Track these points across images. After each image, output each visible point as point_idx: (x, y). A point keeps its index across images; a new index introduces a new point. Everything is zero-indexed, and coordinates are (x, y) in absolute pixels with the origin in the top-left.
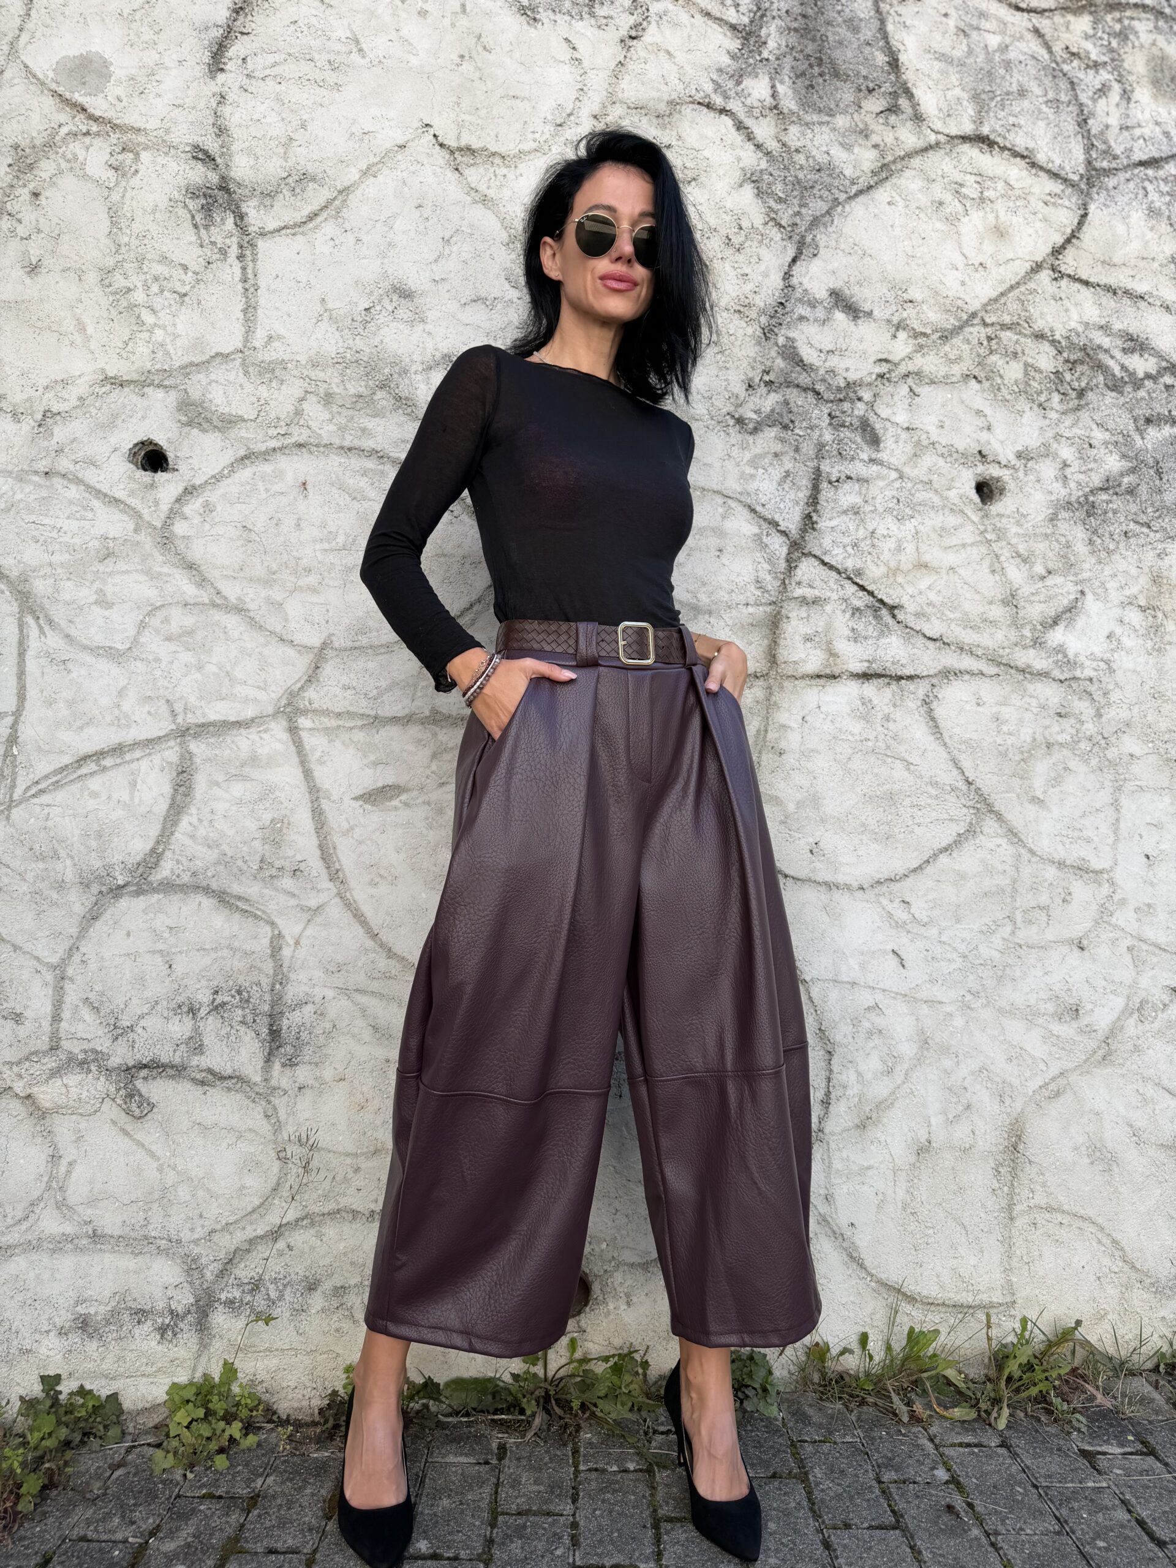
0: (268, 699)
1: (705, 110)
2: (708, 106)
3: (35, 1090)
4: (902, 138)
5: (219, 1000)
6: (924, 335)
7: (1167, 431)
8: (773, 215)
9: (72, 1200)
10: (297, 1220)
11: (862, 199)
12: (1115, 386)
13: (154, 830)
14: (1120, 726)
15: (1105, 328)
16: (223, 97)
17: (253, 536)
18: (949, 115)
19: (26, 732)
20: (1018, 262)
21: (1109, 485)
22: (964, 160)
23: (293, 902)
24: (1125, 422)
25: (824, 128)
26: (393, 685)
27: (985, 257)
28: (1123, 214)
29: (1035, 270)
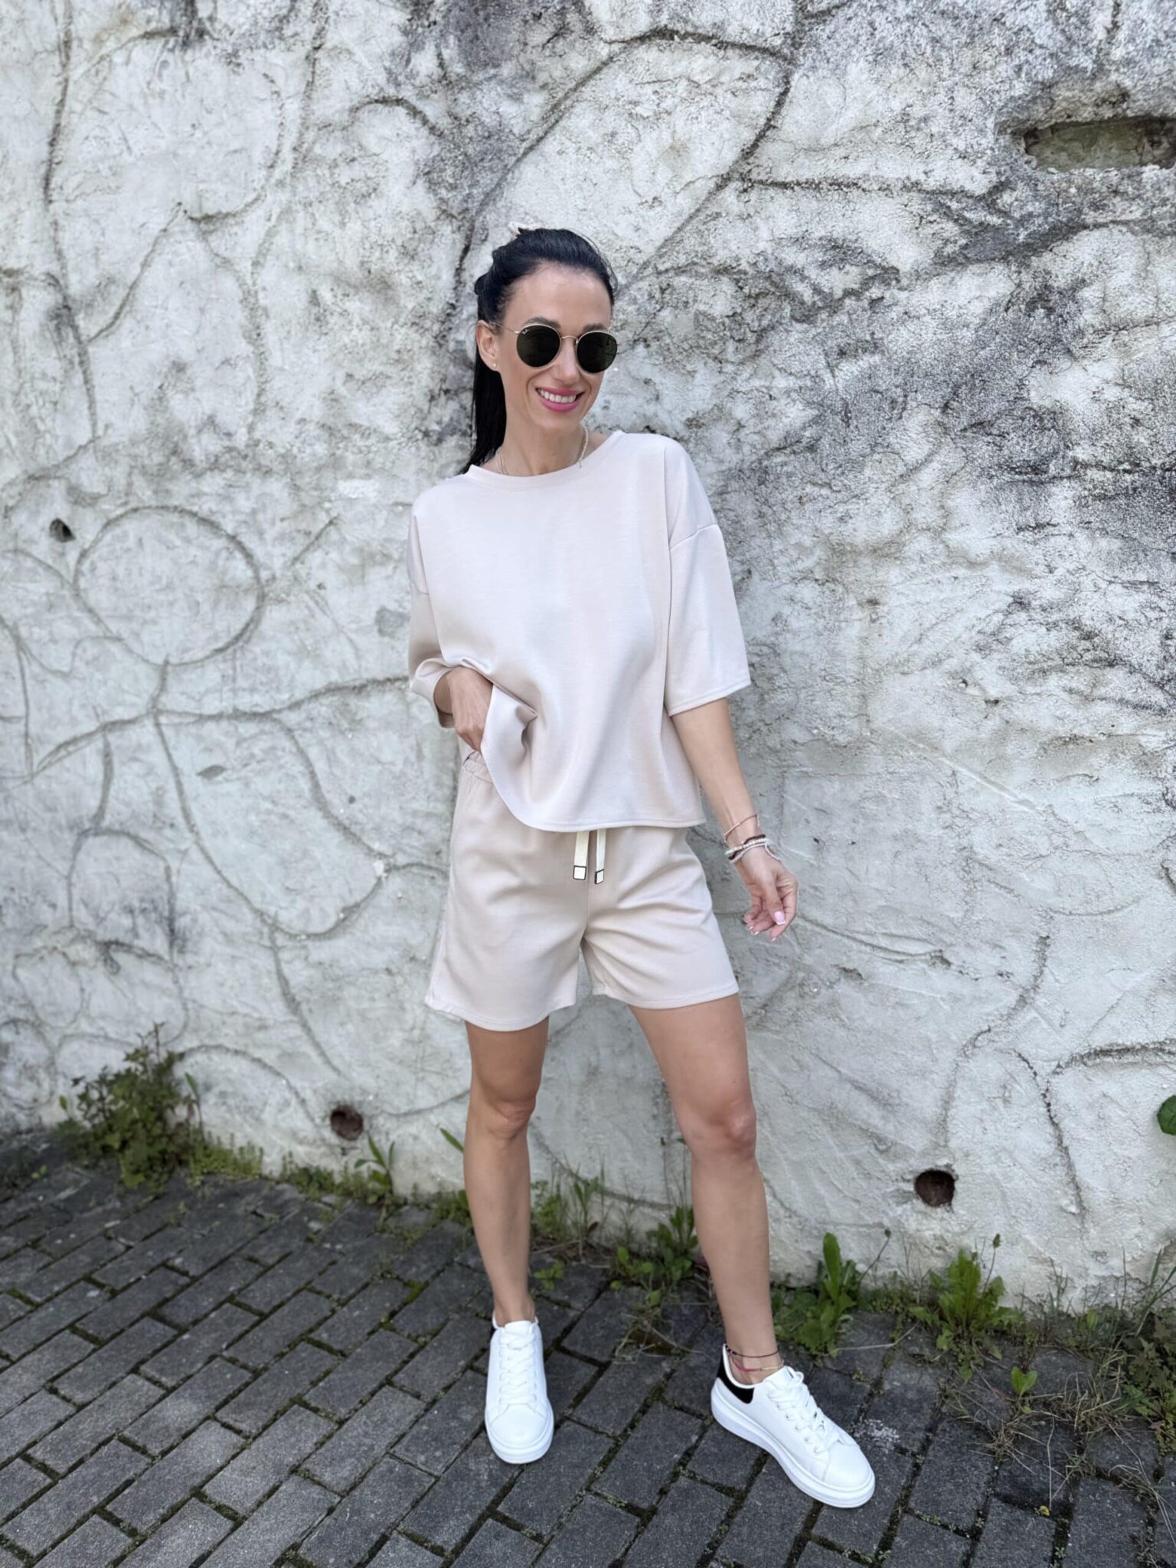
0: (141, 703)
1: (380, 106)
2: (384, 101)
3: (66, 950)
4: (573, 65)
5: (145, 905)
7: (867, 361)
8: (444, 207)
9: (93, 1015)
10: (199, 1048)
11: (532, 156)
12: (806, 315)
13: (99, 794)
14: (784, 710)
15: (800, 241)
16: (56, 223)
17: (119, 585)
18: (623, 15)
19: (33, 730)
20: (698, 184)
21: (789, 444)
22: (640, 69)
23: (171, 846)
24: (814, 360)
25: (493, 83)
26: (207, 691)
27: (659, 189)
28: (839, 72)
29: (719, 187)
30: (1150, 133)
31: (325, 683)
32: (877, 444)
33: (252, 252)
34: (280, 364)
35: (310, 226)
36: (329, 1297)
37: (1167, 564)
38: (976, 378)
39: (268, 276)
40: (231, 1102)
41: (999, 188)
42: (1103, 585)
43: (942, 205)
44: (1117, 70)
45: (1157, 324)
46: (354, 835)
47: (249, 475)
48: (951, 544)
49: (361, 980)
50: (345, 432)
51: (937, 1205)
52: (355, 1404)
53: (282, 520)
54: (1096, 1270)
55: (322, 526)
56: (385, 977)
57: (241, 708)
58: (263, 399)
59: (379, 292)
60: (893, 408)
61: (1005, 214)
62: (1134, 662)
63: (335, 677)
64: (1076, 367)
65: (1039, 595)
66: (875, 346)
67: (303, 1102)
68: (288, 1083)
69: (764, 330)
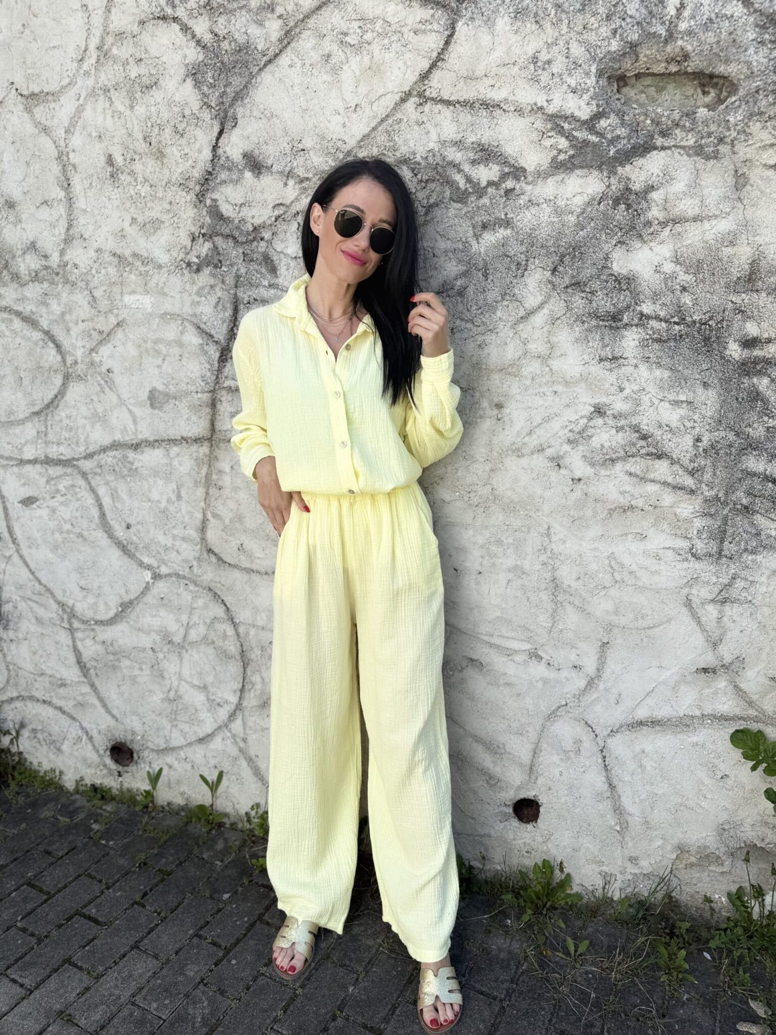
1: (161, 22)
2: (164, 18)
6: (307, 179)
7: (502, 233)
8: (206, 100)
10: (18, 697)
11: (270, 67)
12: (461, 197)
14: (436, 478)
15: (458, 144)
20: (388, 97)
21: (445, 290)
22: (349, 9)
24: (465, 230)
25: (244, 12)
26: (27, 442)
27: (361, 98)
28: (490, 23)
29: (403, 100)
30: (703, 85)
31: (111, 441)
32: (505, 294)
33: (66, 122)
34: (84, 207)
35: (108, 105)
36: (100, 881)
37: (700, 390)
38: (576, 251)
39: (77, 141)
40: (40, 736)
41: (598, 116)
42: (656, 402)
43: (558, 125)
44: (682, 38)
45: (701, 221)
46: (130, 551)
47: (60, 286)
48: (555, 368)
49: (133, 655)
50: (130, 259)
51: (528, 822)
52: (110, 963)
53: (83, 321)
54: (632, 869)
55: (112, 326)
56: (150, 652)
57: (50, 456)
58: (71, 232)
59: (157, 158)
60: (518, 269)
61: (601, 135)
62: (674, 456)
63: (118, 437)
64: (646, 248)
65: (612, 407)
66: (507, 223)
67: (91, 739)
68: (80, 723)
69: (431, 206)
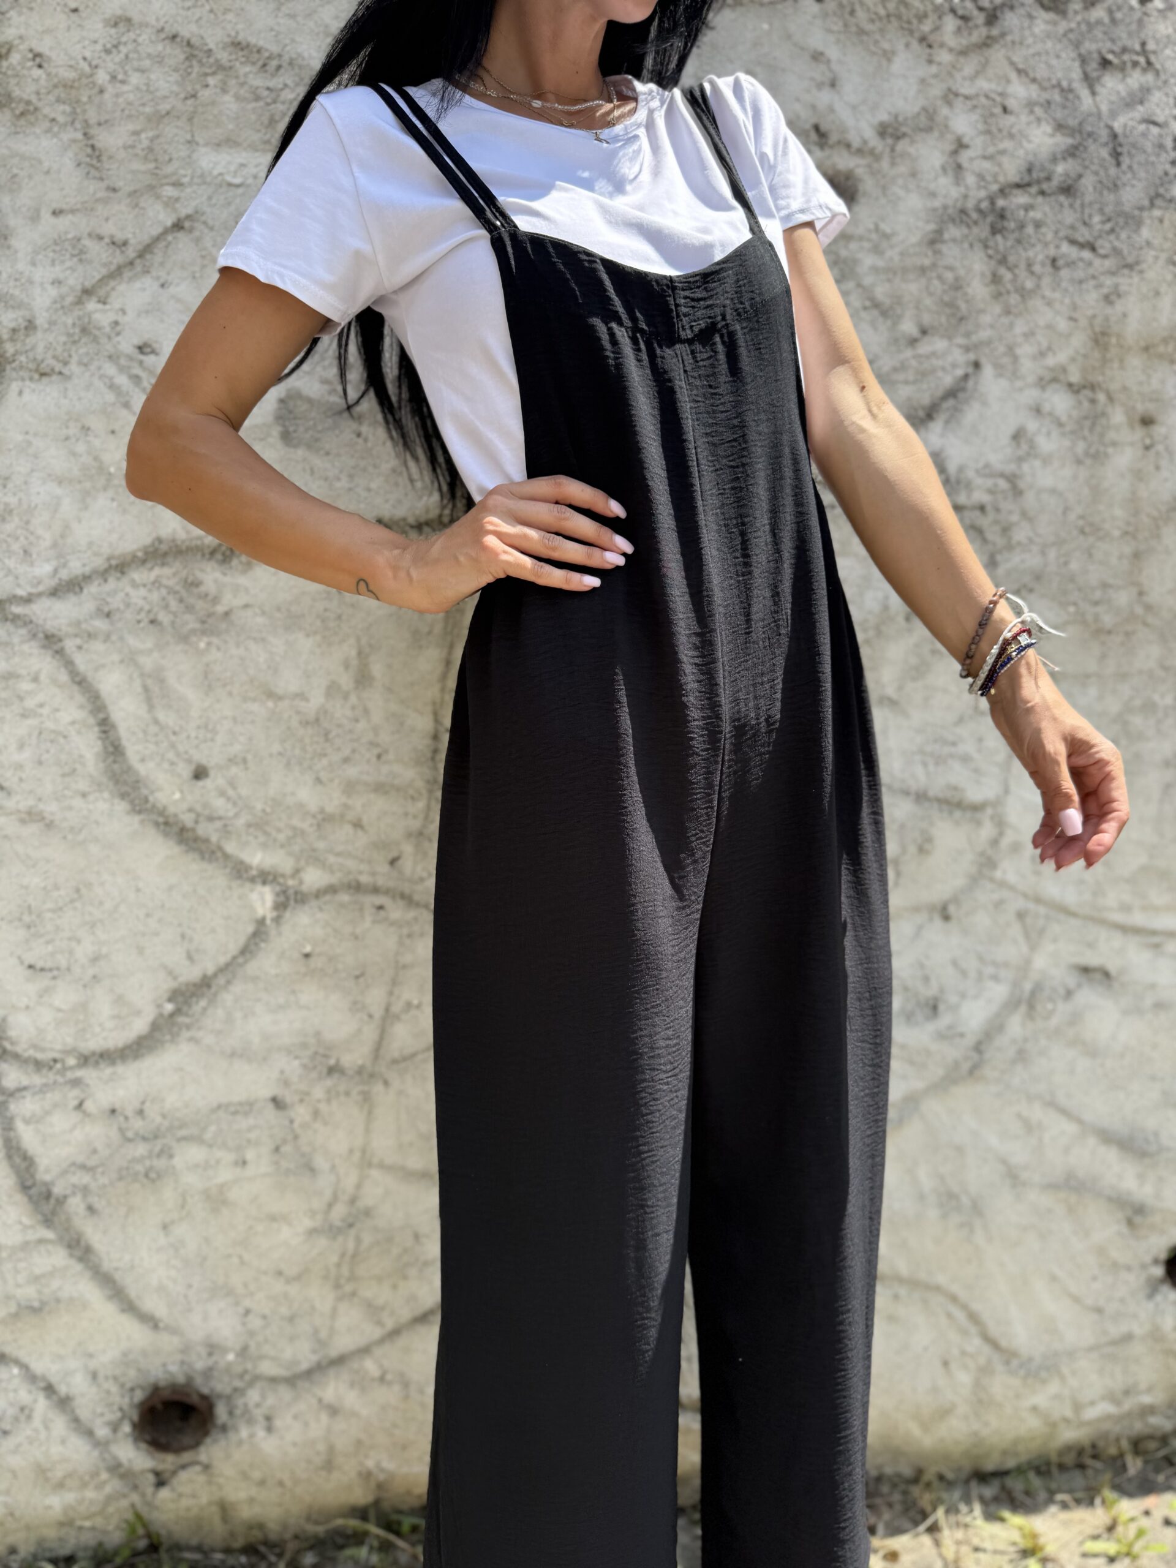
31: (148, 541)
32: (1157, 195)
46: (207, 841)
49: (213, 1128)
50: (223, 56)
53: (56, 213)
55: (156, 231)
56: (270, 1111)
66: (1146, 61)
69: (995, 9)
